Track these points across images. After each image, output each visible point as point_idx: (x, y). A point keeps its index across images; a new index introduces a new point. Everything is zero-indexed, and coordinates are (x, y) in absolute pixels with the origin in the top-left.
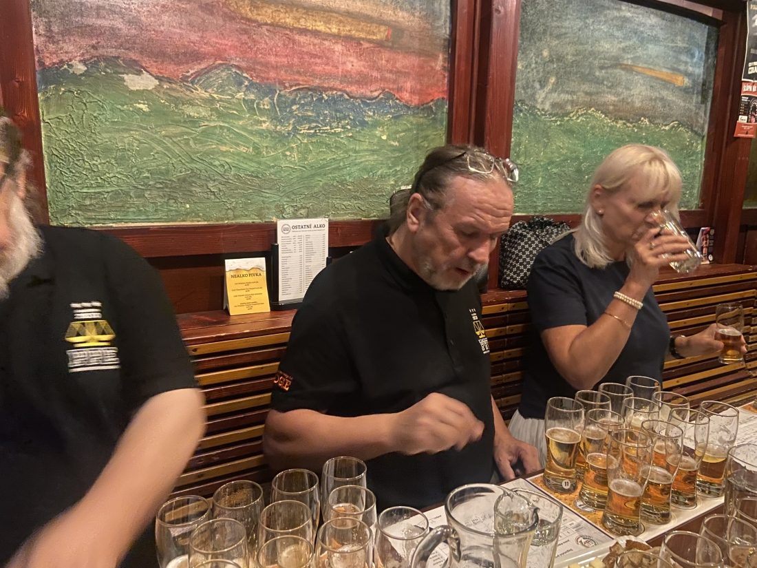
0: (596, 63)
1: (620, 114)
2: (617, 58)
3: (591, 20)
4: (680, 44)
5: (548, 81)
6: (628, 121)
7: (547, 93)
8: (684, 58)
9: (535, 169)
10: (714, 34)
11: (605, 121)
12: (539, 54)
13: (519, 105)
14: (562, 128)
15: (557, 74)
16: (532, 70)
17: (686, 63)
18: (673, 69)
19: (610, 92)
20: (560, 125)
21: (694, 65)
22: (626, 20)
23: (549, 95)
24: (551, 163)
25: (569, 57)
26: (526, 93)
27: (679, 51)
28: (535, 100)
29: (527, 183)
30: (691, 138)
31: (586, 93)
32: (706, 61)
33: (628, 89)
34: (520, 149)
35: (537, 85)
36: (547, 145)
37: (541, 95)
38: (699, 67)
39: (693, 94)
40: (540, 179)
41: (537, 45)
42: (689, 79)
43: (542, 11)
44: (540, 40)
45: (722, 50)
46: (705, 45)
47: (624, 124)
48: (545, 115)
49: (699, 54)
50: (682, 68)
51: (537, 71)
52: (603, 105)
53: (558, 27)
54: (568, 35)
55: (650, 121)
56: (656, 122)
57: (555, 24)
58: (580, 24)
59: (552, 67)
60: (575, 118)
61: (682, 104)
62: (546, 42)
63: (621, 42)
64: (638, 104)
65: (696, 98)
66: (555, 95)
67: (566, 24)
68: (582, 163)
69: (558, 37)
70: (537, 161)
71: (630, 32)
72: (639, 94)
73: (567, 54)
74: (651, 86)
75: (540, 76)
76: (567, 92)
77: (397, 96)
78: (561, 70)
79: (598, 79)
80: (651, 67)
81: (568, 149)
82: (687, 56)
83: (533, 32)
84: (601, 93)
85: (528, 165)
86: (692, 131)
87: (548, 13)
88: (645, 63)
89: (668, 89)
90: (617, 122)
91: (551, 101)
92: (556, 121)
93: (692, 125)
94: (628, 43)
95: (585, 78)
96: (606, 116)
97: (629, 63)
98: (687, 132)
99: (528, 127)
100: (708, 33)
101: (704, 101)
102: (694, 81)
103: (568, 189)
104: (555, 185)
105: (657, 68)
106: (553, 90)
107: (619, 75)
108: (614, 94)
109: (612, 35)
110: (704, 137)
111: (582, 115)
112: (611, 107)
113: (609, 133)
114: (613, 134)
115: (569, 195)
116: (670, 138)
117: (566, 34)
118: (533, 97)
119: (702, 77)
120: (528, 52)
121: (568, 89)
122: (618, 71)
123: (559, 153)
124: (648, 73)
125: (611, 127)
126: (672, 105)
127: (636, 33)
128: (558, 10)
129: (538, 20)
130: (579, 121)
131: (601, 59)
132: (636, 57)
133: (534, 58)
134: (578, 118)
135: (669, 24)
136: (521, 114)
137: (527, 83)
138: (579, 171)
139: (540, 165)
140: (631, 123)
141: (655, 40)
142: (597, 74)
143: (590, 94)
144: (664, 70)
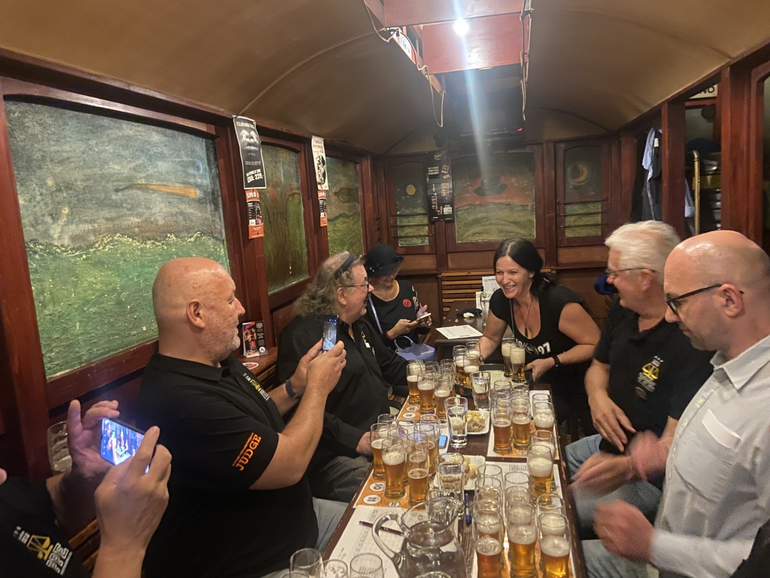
0: (110, 186)
1: (147, 234)
2: (129, 179)
3: (94, 142)
4: (185, 159)
5: (61, 212)
6: (156, 240)
7: (63, 226)
8: (191, 171)
9: (69, 314)
10: (211, 146)
11: (134, 245)
12: (43, 185)
13: (32, 246)
15: (69, 203)
16: (38, 203)
17: (194, 176)
18: (184, 183)
19: (132, 215)
20: (87, 259)
21: (202, 177)
22: (129, 138)
23: (66, 228)
24: (87, 302)
25: (79, 183)
26: (37, 230)
27: (185, 165)
28: (50, 237)
29: (63, 334)
30: (214, 244)
31: (107, 219)
32: (210, 172)
33: (148, 208)
34: (45, 297)
35: (48, 219)
36: (77, 284)
37: (55, 231)
38: (206, 178)
39: (206, 203)
40: (78, 324)
41: (38, 173)
42: (200, 190)
43: (35, 136)
44: (40, 168)
45: (221, 161)
46: (205, 157)
47: (153, 243)
48: (66, 251)
49: (203, 165)
50: (192, 180)
51: (46, 204)
52: (128, 229)
53: (59, 152)
54: (72, 160)
55: (176, 236)
56: (182, 236)
57: (53, 149)
58: (81, 146)
59: (62, 197)
60: (101, 248)
61: (200, 215)
62: (48, 169)
63: (130, 161)
64: (161, 222)
65: (210, 207)
66: (73, 227)
67: (67, 147)
68: (121, 293)
69: (61, 162)
70: (70, 305)
71: (137, 150)
72: (160, 212)
73: (76, 180)
74: (169, 202)
75: (50, 209)
76: (86, 221)
78: (73, 198)
79: (116, 202)
80: (165, 183)
81: (102, 282)
82: (194, 169)
83: (29, 160)
84: (122, 216)
85: (60, 312)
86: (214, 237)
87: (43, 137)
88: (159, 180)
89: (184, 202)
90: (146, 244)
91: (70, 234)
92: (81, 255)
93: (212, 232)
94: (138, 162)
95: (102, 204)
96: (133, 239)
97: (144, 183)
98: (210, 239)
99: (49, 269)
100: (206, 146)
101: (216, 209)
102: (204, 192)
103: (112, 325)
104: (97, 326)
105: (170, 184)
106: (69, 222)
107: (137, 196)
108: (136, 216)
109: (119, 155)
110: (223, 241)
111: (108, 243)
112: (137, 230)
113: (141, 256)
114: (145, 256)
115: (115, 332)
116: (197, 248)
117: (68, 158)
118: (46, 233)
119: (210, 187)
120: (28, 183)
121: (86, 218)
122: (134, 192)
123: (93, 289)
124: (163, 189)
125: (142, 250)
126: (191, 217)
127: (143, 152)
128: (54, 133)
129: (32, 145)
130: (106, 250)
131: (114, 181)
132: (148, 175)
133: (37, 189)
134: (104, 248)
135: (171, 139)
136: (37, 256)
137: (36, 219)
138: (119, 303)
139: (75, 308)
140: (159, 242)
141: (162, 157)
142: (114, 197)
143: (112, 220)
144: (177, 185)
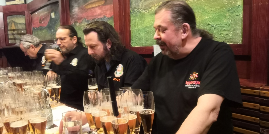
14: (149, 13)
77: (106, 16)
